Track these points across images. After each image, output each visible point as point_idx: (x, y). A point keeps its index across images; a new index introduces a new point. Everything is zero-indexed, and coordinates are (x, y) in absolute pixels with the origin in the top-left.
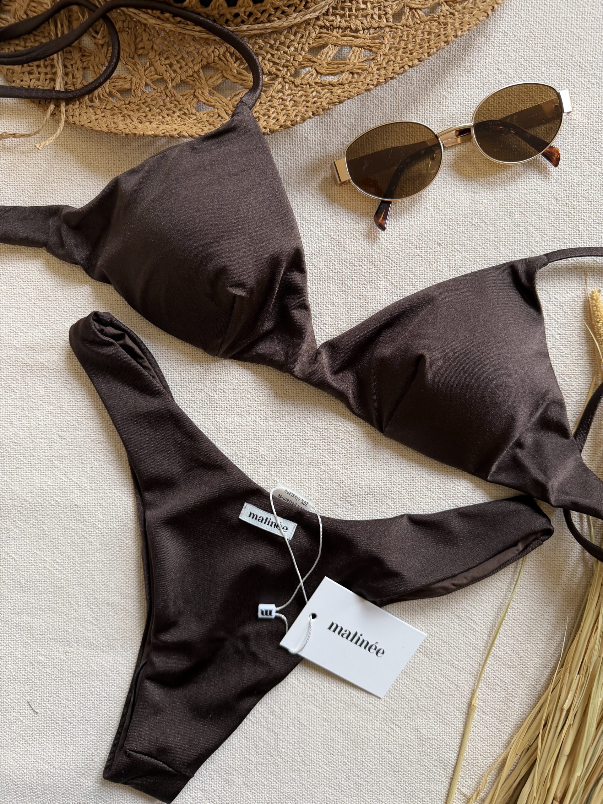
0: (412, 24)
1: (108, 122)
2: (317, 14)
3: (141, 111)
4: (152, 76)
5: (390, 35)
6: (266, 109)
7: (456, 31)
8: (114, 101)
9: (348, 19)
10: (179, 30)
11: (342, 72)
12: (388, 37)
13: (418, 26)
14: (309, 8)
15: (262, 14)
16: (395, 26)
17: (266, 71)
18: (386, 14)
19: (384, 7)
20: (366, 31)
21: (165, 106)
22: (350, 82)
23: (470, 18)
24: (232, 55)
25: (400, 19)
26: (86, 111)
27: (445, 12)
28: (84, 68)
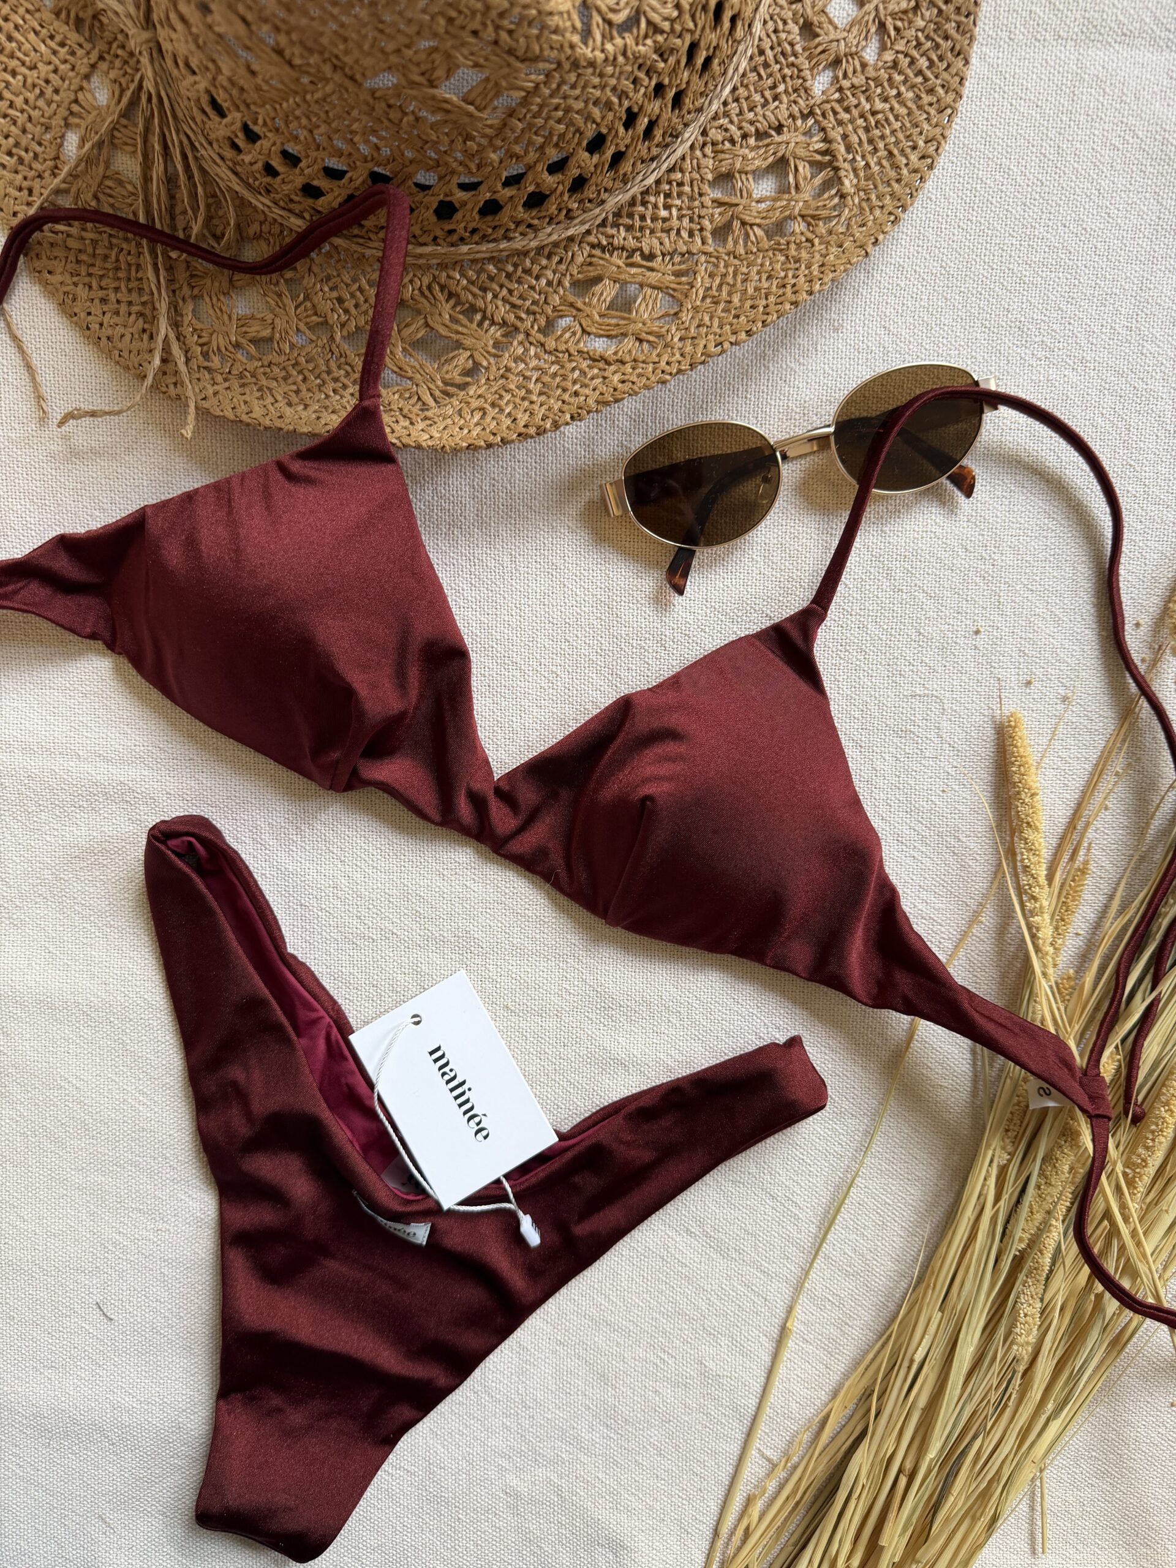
0: (742, 252)
1: (235, 400)
2: (587, 227)
3: (290, 381)
4: (307, 317)
5: (706, 269)
6: (496, 393)
7: (811, 281)
8: (245, 361)
9: (638, 234)
10: (355, 247)
11: (624, 335)
12: (703, 273)
13: (752, 257)
14: (573, 218)
15: (494, 228)
16: (715, 254)
17: (498, 319)
18: (701, 230)
19: (700, 217)
20: (668, 258)
21: (329, 373)
22: (635, 360)
23: (837, 257)
24: (442, 288)
25: (725, 241)
26: (197, 376)
27: (799, 236)
28: (194, 298)
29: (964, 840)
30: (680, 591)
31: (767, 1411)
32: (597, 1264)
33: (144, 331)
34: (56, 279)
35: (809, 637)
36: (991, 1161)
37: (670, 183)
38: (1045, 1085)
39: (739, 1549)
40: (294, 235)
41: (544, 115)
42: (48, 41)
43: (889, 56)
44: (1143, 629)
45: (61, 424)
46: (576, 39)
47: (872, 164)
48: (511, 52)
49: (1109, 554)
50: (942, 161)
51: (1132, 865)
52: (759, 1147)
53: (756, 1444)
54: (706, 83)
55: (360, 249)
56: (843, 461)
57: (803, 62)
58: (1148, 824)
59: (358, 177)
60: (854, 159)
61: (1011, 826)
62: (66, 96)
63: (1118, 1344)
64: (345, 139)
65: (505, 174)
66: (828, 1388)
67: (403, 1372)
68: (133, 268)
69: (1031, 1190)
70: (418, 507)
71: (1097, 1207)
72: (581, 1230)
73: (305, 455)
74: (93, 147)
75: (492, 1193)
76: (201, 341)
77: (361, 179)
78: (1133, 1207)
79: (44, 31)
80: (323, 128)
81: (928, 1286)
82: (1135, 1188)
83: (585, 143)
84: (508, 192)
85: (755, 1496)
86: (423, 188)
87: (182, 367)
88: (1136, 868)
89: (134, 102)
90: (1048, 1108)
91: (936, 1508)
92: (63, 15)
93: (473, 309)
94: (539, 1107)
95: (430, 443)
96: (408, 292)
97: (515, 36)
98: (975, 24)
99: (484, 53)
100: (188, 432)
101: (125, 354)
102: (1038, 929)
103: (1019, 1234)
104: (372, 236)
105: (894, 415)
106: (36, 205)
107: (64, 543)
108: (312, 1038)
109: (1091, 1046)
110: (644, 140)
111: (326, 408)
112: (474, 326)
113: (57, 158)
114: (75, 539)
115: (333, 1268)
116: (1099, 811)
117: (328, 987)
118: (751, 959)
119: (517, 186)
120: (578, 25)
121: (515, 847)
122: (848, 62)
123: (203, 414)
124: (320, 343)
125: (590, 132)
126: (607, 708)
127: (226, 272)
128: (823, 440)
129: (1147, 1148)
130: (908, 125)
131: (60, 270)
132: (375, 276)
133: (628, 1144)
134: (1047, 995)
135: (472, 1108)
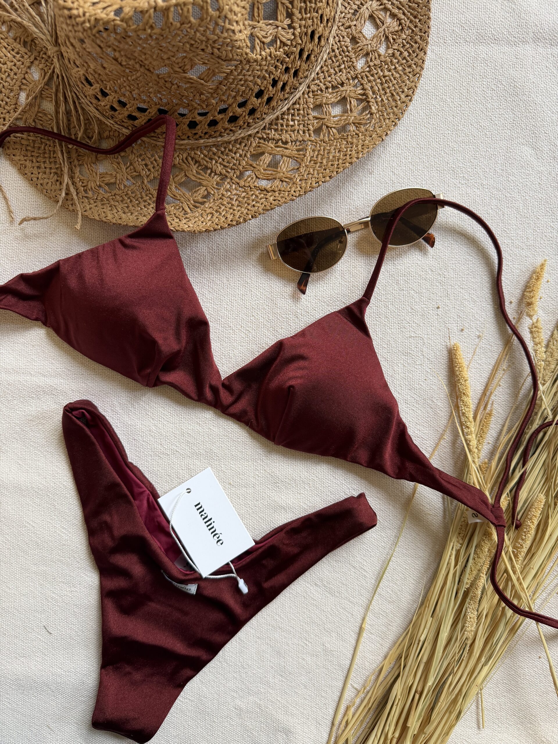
0: (327, 140)
1: (99, 211)
2: (257, 130)
3: (124, 202)
4: (131, 173)
5: (311, 148)
6: (218, 206)
7: (358, 153)
8: (103, 193)
9: (280, 133)
10: (152, 141)
11: (275, 179)
12: (310, 150)
13: (331, 142)
14: (251, 126)
15: (215, 132)
16: (315, 141)
17: (218, 172)
19: (308, 124)
20: (294, 143)
21: (142, 198)
22: (280, 190)
23: (369, 142)
24: (192, 159)
25: (319, 135)
26: (82, 201)
27: (352, 132)
28: (80, 165)
29: (436, 401)
30: (304, 293)
31: (355, 666)
32: (274, 601)
33: (57, 181)
34: (16, 158)
35: (362, 312)
36: (453, 548)
37: (294, 109)
38: (475, 512)
39: (344, 731)
40: (125, 137)
41: (235, 83)
42: (11, 52)
43: (390, 51)
44: (513, 305)
45: (20, 223)
46: (248, 51)
47: (384, 100)
48: (219, 57)
49: (497, 271)
50: (415, 97)
51: (512, 411)
52: (347, 544)
53: (350, 682)
54: (309, 65)
55: (154, 142)
56: (375, 233)
57: (352, 54)
58: (519, 392)
59: (153, 111)
60: (376, 97)
61: (456, 395)
62: (20, 76)
63: (513, 630)
64: (146, 95)
65: (218, 109)
66: (382, 655)
67: (186, 653)
68: (52, 153)
69: (471, 561)
70: (184, 257)
71: (501, 567)
72: (267, 585)
73: (131, 236)
74: (32, 99)
75: (225, 569)
76: (83, 185)
77: (154, 112)
78: (518, 567)
79: (9, 47)
80: (136, 91)
81: (426, 606)
82: (518, 558)
83: (254, 95)
84: (221, 116)
85: (350, 706)
86: (182, 115)
87: (75, 197)
88: (514, 412)
89: (51, 78)
90: (477, 523)
91: (433, 709)
92: (18, 40)
93: (207, 168)
94: (246, 529)
95: (188, 229)
96: (177, 161)
97: (220, 50)
98: (428, 37)
99: (207, 58)
100: (78, 227)
101: (49, 191)
102: (470, 441)
103: (466, 581)
104: (160, 136)
105: (397, 211)
106: (7, 125)
107: (23, 278)
108: (141, 501)
109: (496, 494)
110: (281, 91)
111: (141, 214)
112: (207, 176)
113: (16, 104)
114: (27, 276)
115: (153, 606)
116: (496, 386)
117: (147, 477)
118: (341, 459)
119: (224, 114)
120: (249, 44)
121: (232, 410)
122: (372, 54)
123: (85, 218)
124: (137, 185)
125: (256, 89)
126: (272, 346)
127: (94, 153)
128: (366, 224)
129: (523, 540)
130: (400, 82)
131: (18, 154)
132: (162, 154)
133: (287, 545)
134: (475, 471)
135: (215, 531)
